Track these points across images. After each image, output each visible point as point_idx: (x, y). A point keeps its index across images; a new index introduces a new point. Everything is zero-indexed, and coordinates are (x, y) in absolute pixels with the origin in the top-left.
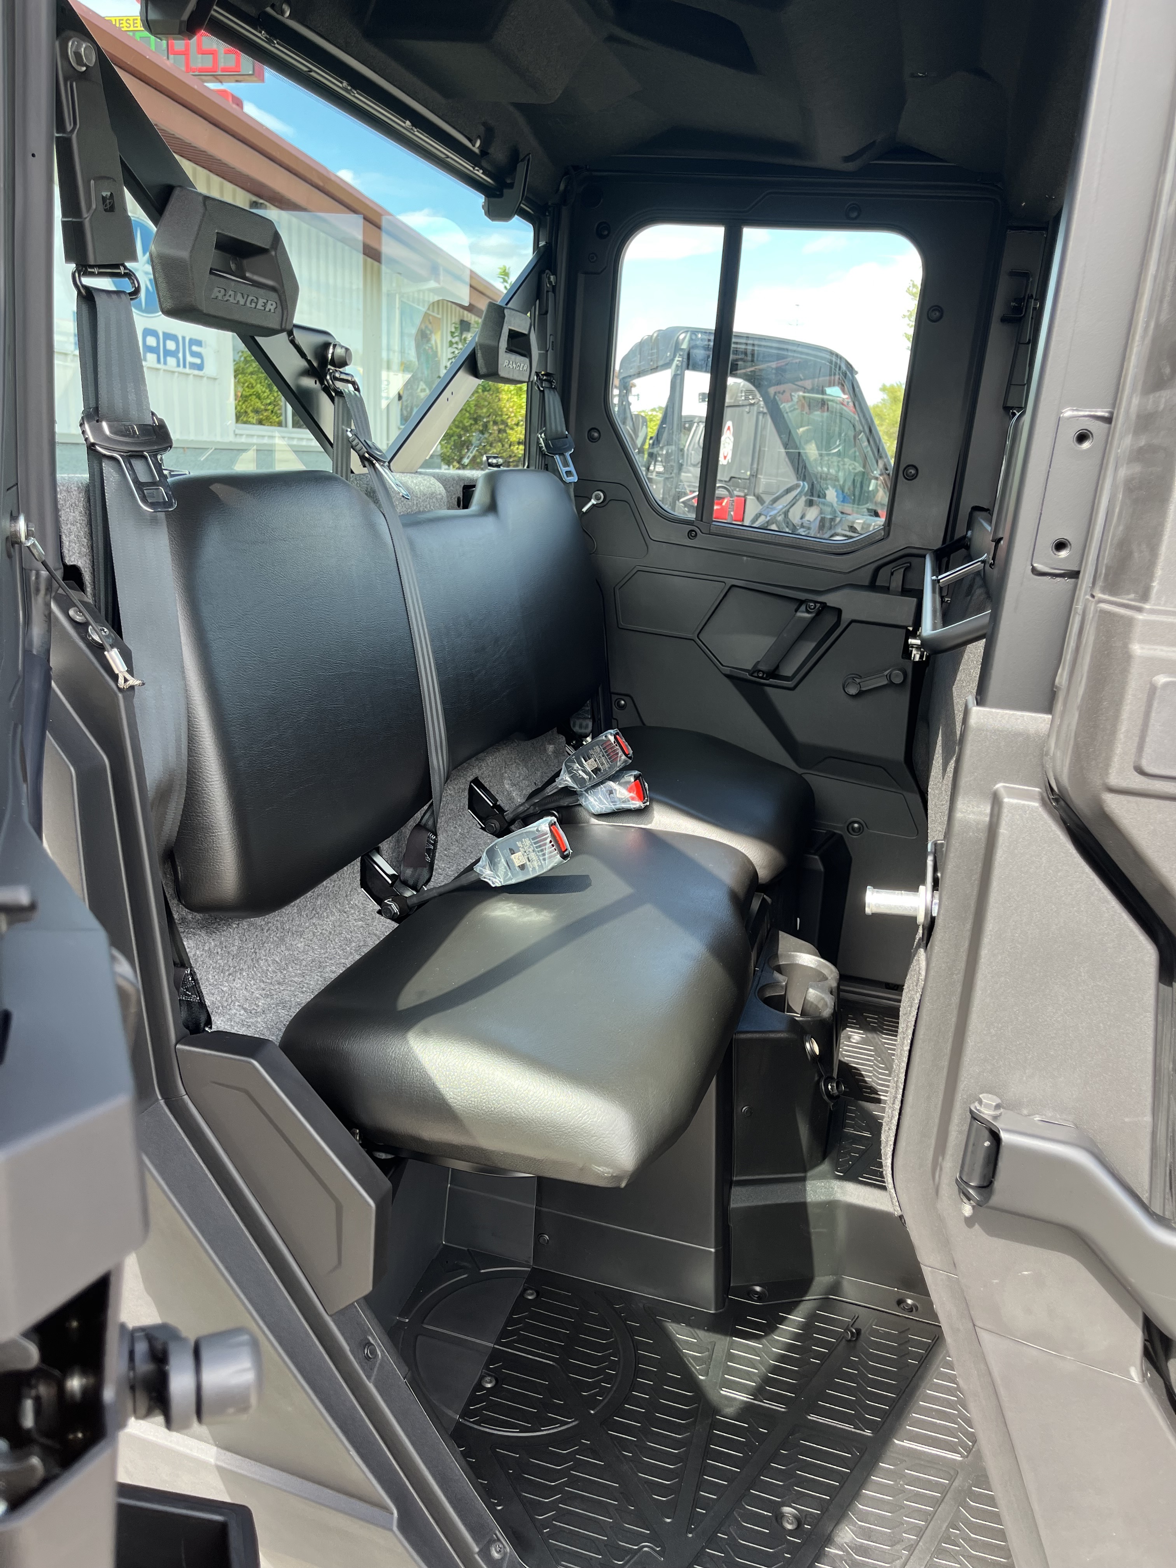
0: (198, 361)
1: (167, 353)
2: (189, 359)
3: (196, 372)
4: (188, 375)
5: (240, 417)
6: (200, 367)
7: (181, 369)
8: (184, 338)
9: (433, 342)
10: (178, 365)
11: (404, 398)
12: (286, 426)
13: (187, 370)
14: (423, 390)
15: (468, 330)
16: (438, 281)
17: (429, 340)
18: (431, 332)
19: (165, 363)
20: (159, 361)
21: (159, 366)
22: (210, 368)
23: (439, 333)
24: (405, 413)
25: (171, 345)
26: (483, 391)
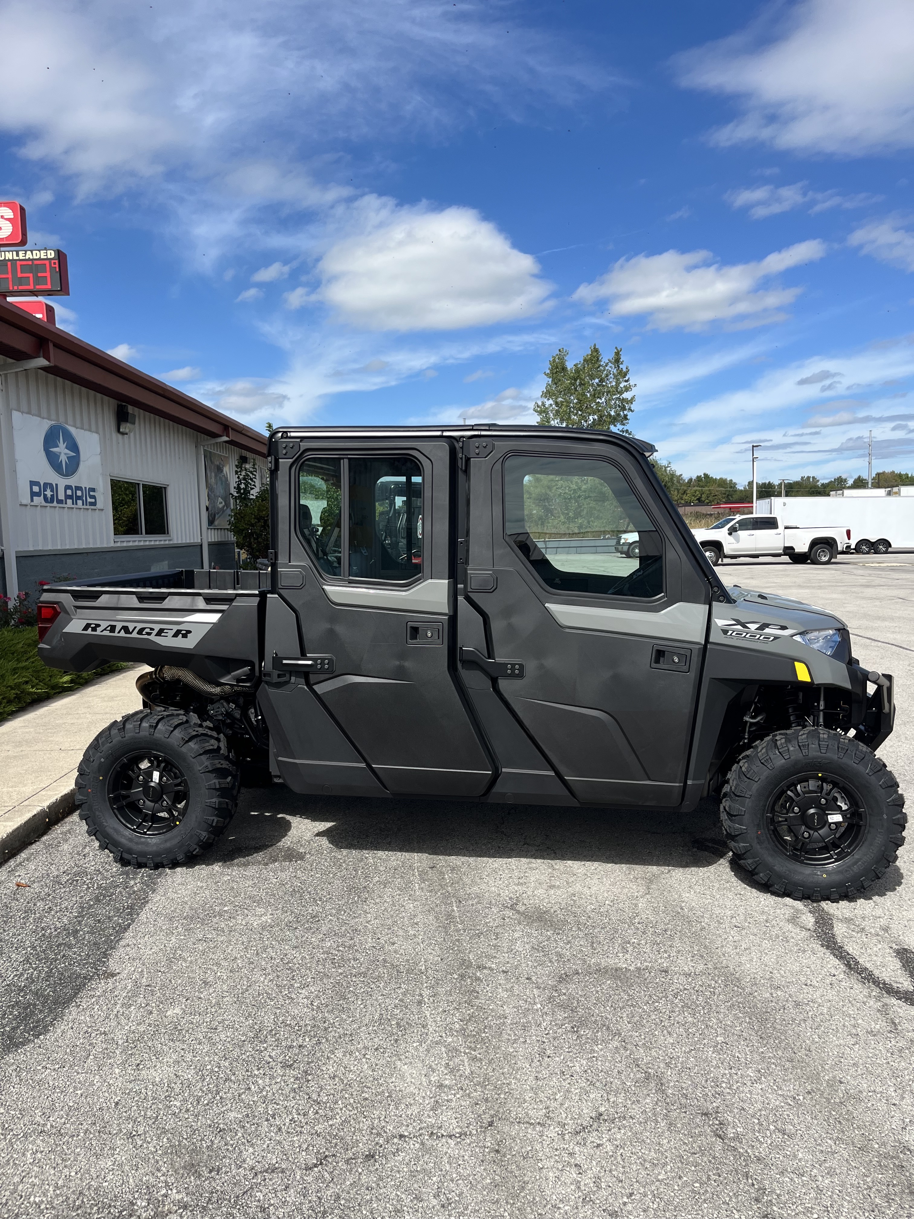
0: (93, 500)
1: (78, 498)
2: (89, 500)
3: (93, 507)
4: (88, 509)
5: (117, 532)
6: (94, 504)
7: (85, 507)
8: (85, 488)
9: (225, 472)
10: (83, 505)
11: (210, 509)
12: (142, 534)
13: (88, 507)
14: (221, 503)
15: (246, 462)
16: (228, 436)
17: (222, 471)
18: (223, 466)
19: (76, 504)
20: (73, 504)
21: (73, 506)
22: (99, 505)
23: (228, 467)
24: (211, 518)
25: (79, 493)
26: (262, 501)
